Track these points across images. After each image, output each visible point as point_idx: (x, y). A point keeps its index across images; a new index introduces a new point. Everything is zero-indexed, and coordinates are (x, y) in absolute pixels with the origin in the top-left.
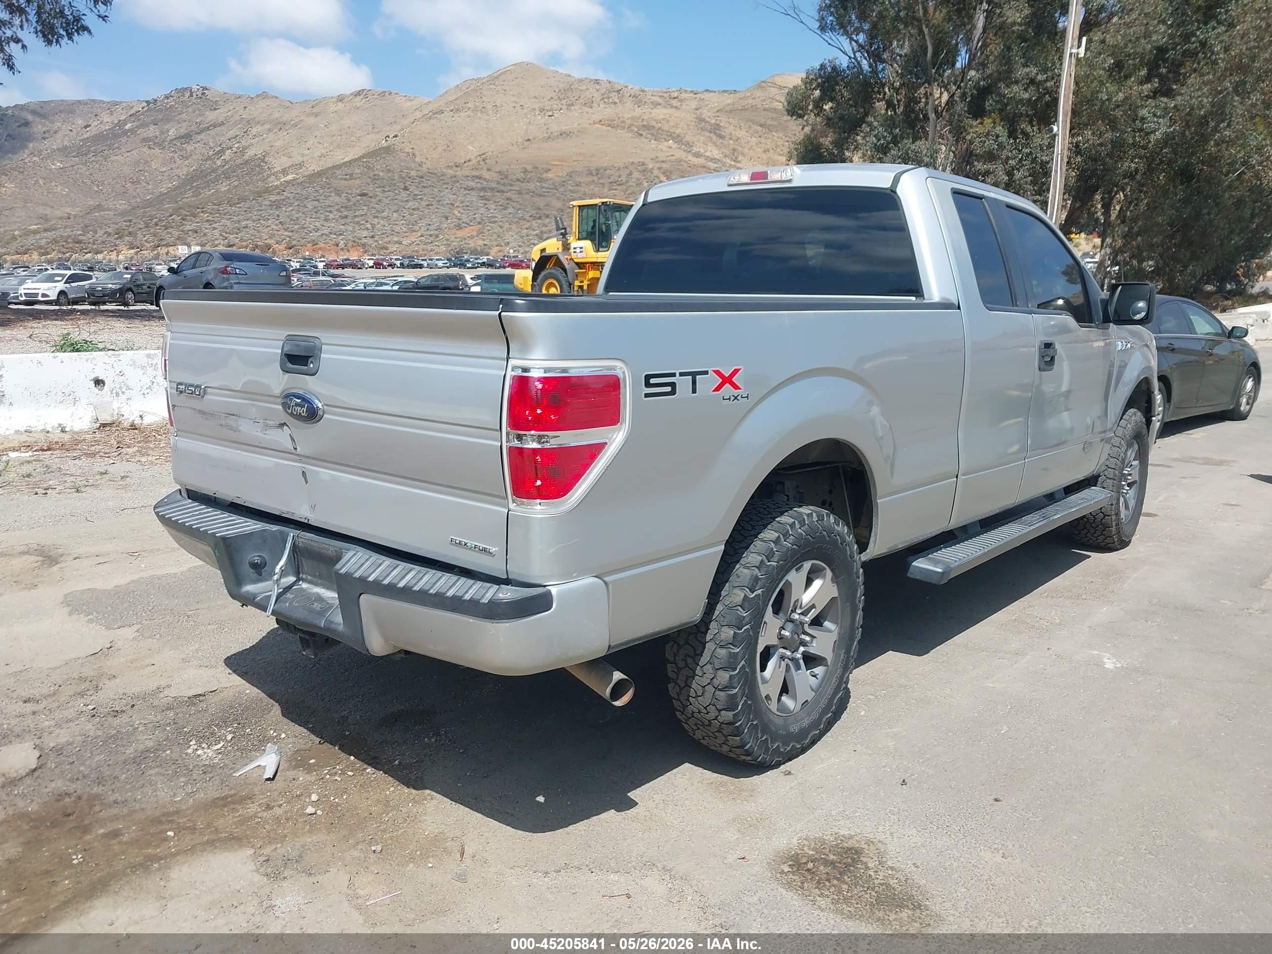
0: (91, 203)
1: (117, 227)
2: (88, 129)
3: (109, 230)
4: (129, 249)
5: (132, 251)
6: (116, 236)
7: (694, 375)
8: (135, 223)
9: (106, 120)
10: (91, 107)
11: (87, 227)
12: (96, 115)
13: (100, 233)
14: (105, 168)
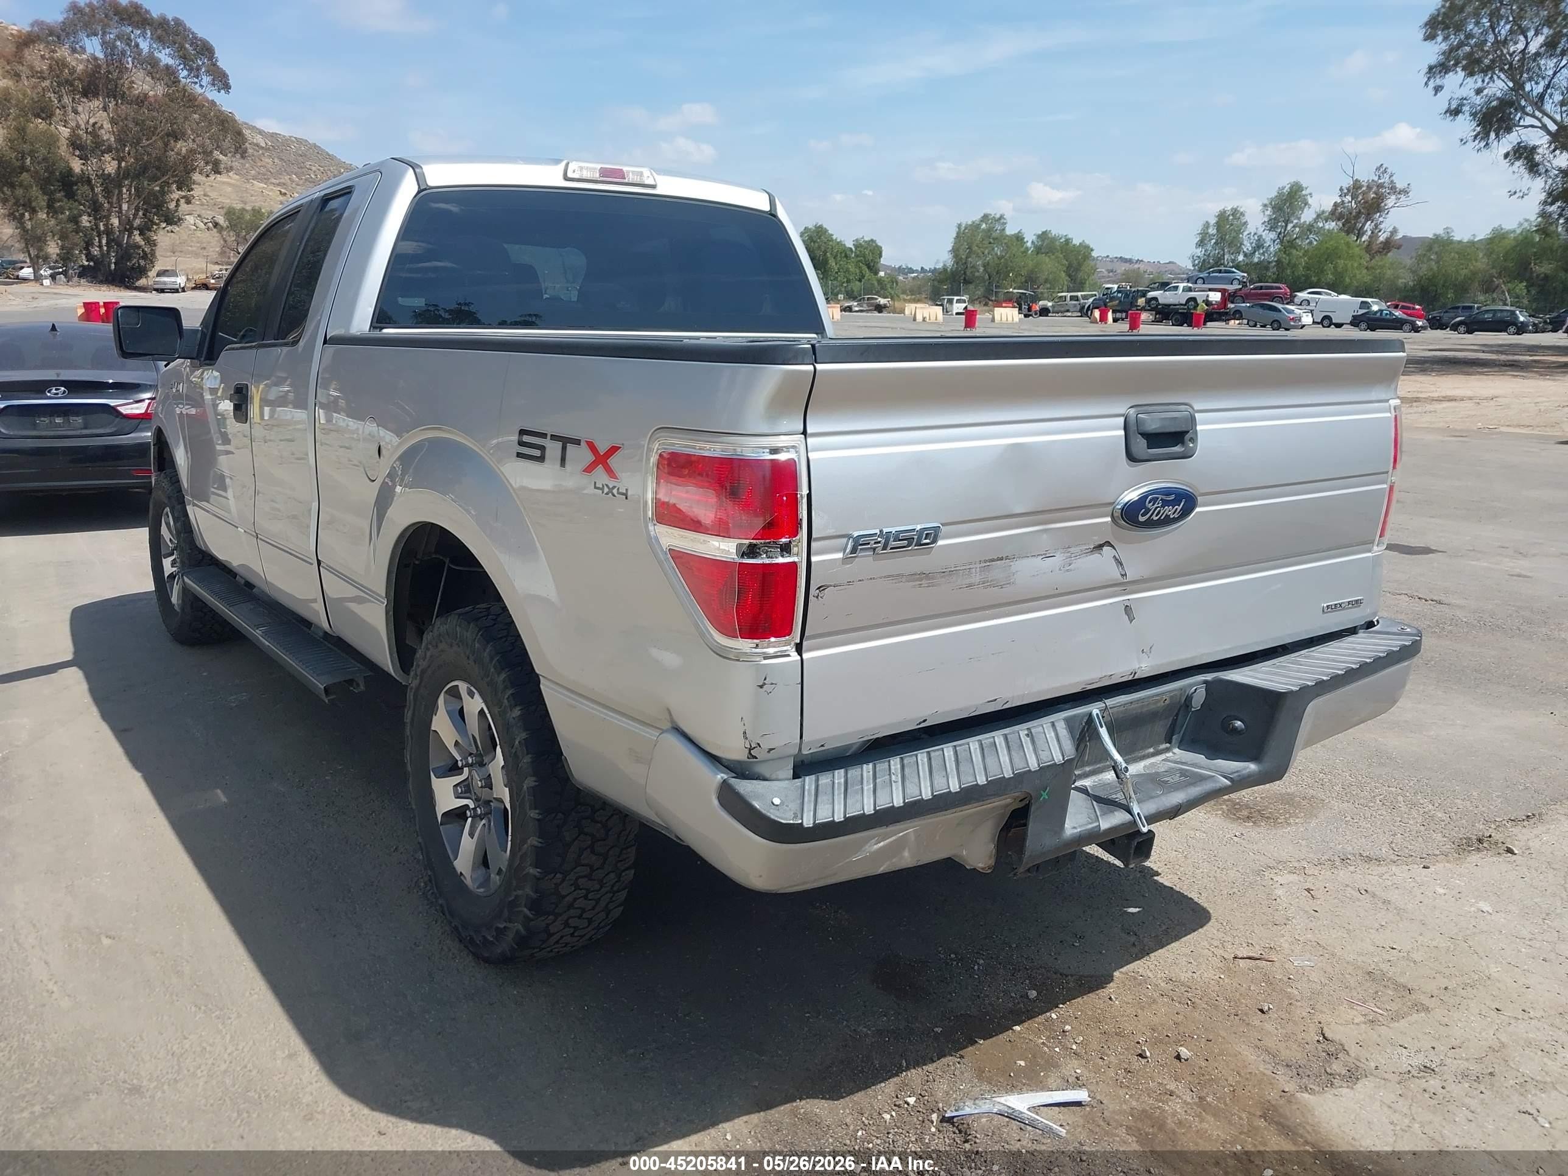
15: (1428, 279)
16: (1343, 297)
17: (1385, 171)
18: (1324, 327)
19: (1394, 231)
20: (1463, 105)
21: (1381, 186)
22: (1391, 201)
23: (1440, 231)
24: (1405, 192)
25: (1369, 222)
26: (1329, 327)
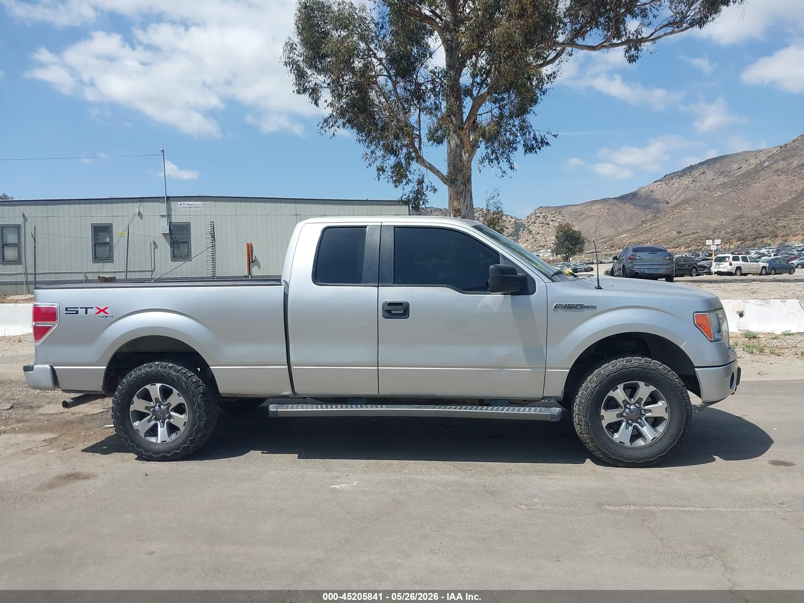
0: (737, 214)
1: (735, 228)
2: (740, 170)
3: (729, 230)
4: (738, 241)
5: (739, 242)
6: (732, 234)
7: (86, 309)
8: (746, 225)
9: (752, 163)
10: (744, 156)
11: (716, 230)
12: (746, 161)
13: (723, 232)
14: (748, 192)
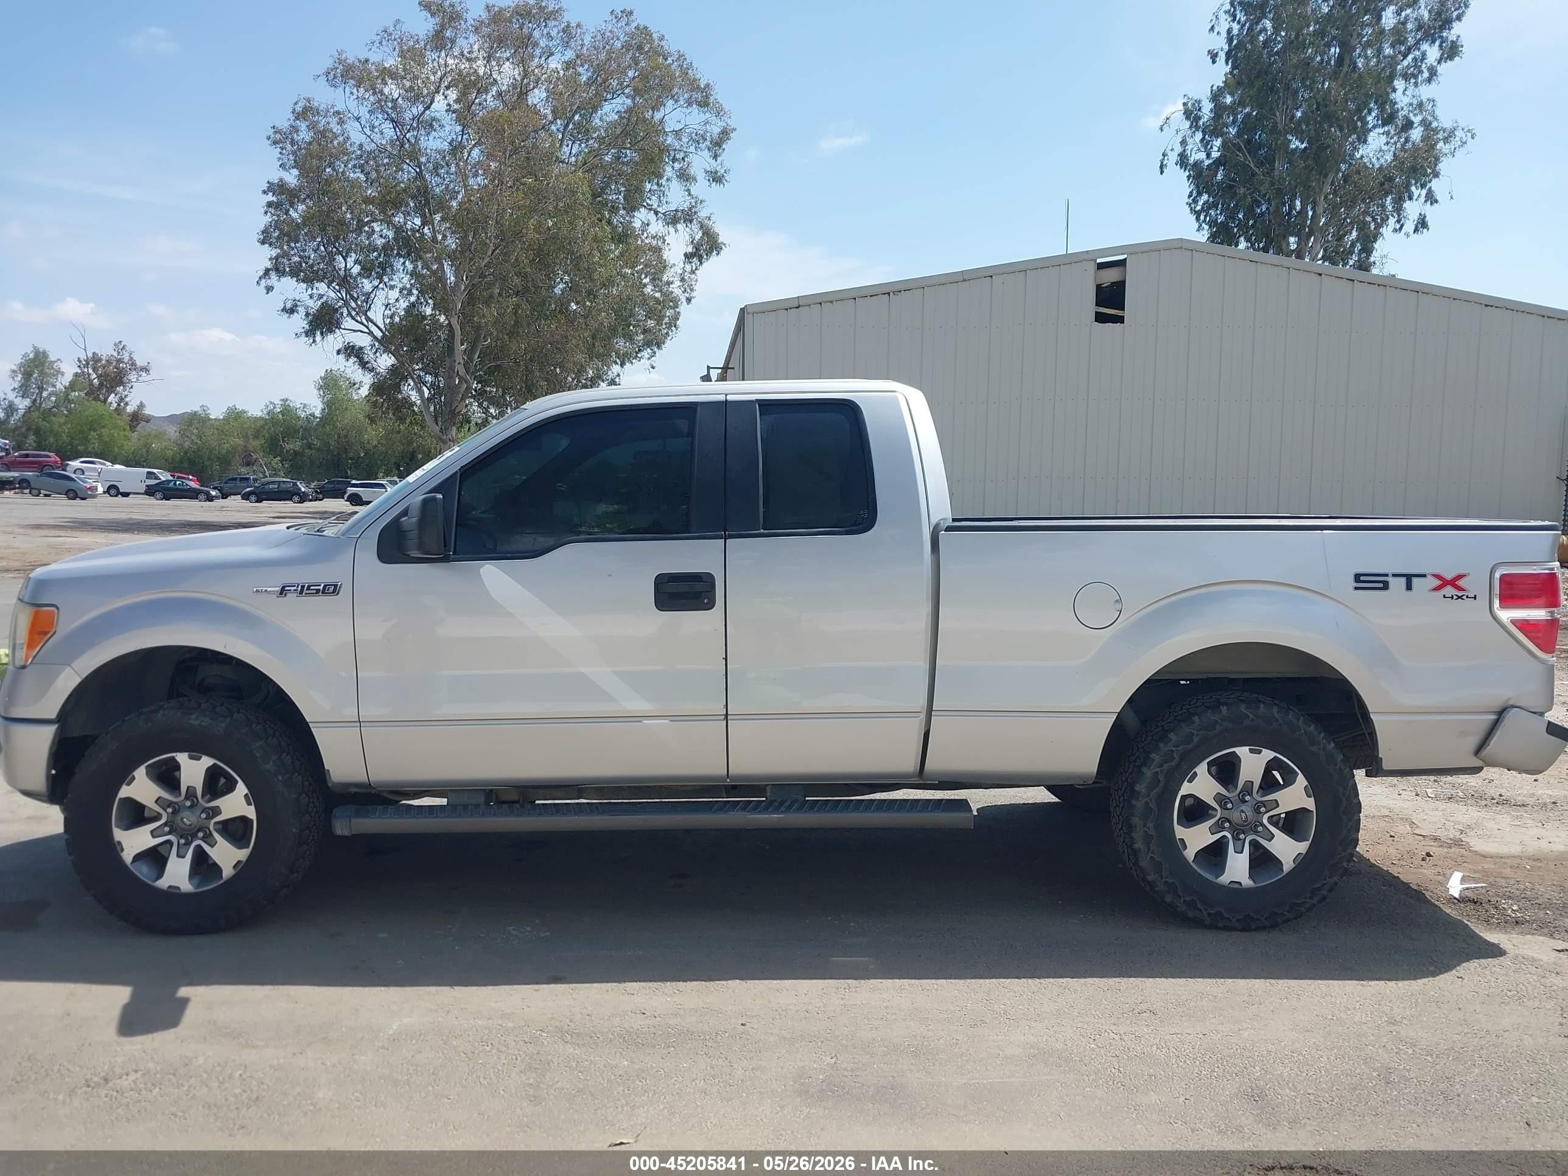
15: (194, 452)
16: (117, 467)
17: (124, 348)
18: (111, 496)
19: (141, 406)
20: (296, 306)
21: (119, 361)
22: (133, 376)
23: (196, 408)
24: (146, 370)
25: (113, 395)
26: (116, 496)
